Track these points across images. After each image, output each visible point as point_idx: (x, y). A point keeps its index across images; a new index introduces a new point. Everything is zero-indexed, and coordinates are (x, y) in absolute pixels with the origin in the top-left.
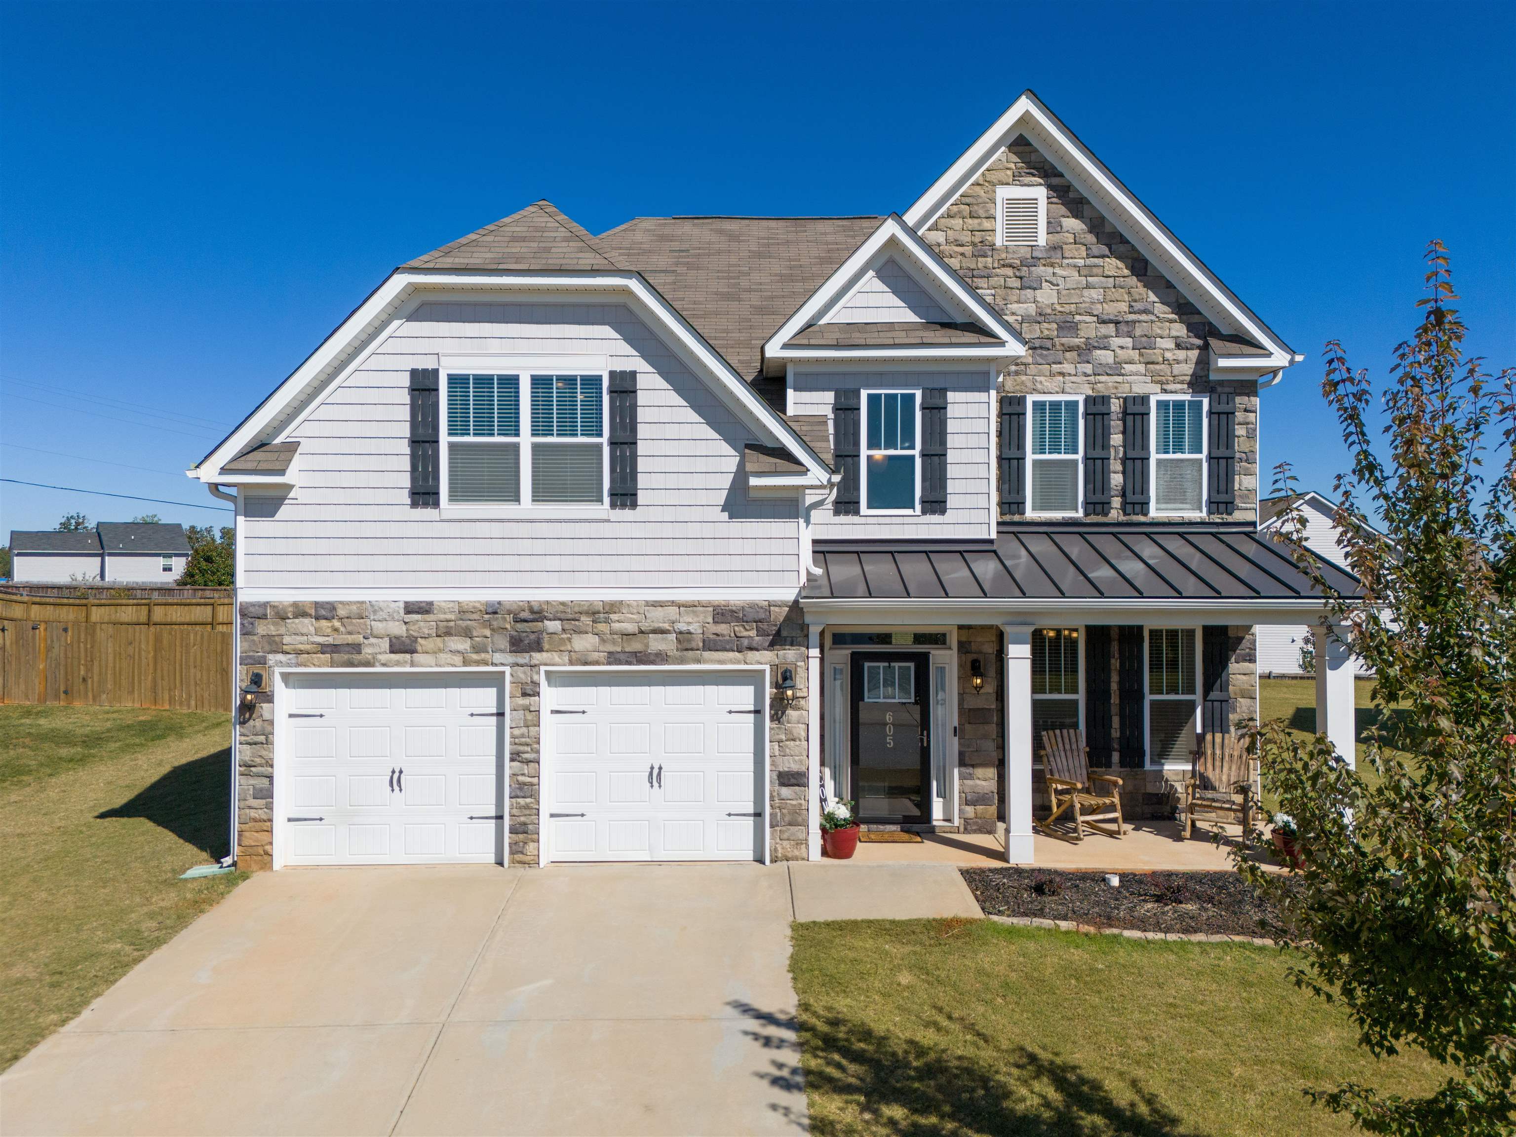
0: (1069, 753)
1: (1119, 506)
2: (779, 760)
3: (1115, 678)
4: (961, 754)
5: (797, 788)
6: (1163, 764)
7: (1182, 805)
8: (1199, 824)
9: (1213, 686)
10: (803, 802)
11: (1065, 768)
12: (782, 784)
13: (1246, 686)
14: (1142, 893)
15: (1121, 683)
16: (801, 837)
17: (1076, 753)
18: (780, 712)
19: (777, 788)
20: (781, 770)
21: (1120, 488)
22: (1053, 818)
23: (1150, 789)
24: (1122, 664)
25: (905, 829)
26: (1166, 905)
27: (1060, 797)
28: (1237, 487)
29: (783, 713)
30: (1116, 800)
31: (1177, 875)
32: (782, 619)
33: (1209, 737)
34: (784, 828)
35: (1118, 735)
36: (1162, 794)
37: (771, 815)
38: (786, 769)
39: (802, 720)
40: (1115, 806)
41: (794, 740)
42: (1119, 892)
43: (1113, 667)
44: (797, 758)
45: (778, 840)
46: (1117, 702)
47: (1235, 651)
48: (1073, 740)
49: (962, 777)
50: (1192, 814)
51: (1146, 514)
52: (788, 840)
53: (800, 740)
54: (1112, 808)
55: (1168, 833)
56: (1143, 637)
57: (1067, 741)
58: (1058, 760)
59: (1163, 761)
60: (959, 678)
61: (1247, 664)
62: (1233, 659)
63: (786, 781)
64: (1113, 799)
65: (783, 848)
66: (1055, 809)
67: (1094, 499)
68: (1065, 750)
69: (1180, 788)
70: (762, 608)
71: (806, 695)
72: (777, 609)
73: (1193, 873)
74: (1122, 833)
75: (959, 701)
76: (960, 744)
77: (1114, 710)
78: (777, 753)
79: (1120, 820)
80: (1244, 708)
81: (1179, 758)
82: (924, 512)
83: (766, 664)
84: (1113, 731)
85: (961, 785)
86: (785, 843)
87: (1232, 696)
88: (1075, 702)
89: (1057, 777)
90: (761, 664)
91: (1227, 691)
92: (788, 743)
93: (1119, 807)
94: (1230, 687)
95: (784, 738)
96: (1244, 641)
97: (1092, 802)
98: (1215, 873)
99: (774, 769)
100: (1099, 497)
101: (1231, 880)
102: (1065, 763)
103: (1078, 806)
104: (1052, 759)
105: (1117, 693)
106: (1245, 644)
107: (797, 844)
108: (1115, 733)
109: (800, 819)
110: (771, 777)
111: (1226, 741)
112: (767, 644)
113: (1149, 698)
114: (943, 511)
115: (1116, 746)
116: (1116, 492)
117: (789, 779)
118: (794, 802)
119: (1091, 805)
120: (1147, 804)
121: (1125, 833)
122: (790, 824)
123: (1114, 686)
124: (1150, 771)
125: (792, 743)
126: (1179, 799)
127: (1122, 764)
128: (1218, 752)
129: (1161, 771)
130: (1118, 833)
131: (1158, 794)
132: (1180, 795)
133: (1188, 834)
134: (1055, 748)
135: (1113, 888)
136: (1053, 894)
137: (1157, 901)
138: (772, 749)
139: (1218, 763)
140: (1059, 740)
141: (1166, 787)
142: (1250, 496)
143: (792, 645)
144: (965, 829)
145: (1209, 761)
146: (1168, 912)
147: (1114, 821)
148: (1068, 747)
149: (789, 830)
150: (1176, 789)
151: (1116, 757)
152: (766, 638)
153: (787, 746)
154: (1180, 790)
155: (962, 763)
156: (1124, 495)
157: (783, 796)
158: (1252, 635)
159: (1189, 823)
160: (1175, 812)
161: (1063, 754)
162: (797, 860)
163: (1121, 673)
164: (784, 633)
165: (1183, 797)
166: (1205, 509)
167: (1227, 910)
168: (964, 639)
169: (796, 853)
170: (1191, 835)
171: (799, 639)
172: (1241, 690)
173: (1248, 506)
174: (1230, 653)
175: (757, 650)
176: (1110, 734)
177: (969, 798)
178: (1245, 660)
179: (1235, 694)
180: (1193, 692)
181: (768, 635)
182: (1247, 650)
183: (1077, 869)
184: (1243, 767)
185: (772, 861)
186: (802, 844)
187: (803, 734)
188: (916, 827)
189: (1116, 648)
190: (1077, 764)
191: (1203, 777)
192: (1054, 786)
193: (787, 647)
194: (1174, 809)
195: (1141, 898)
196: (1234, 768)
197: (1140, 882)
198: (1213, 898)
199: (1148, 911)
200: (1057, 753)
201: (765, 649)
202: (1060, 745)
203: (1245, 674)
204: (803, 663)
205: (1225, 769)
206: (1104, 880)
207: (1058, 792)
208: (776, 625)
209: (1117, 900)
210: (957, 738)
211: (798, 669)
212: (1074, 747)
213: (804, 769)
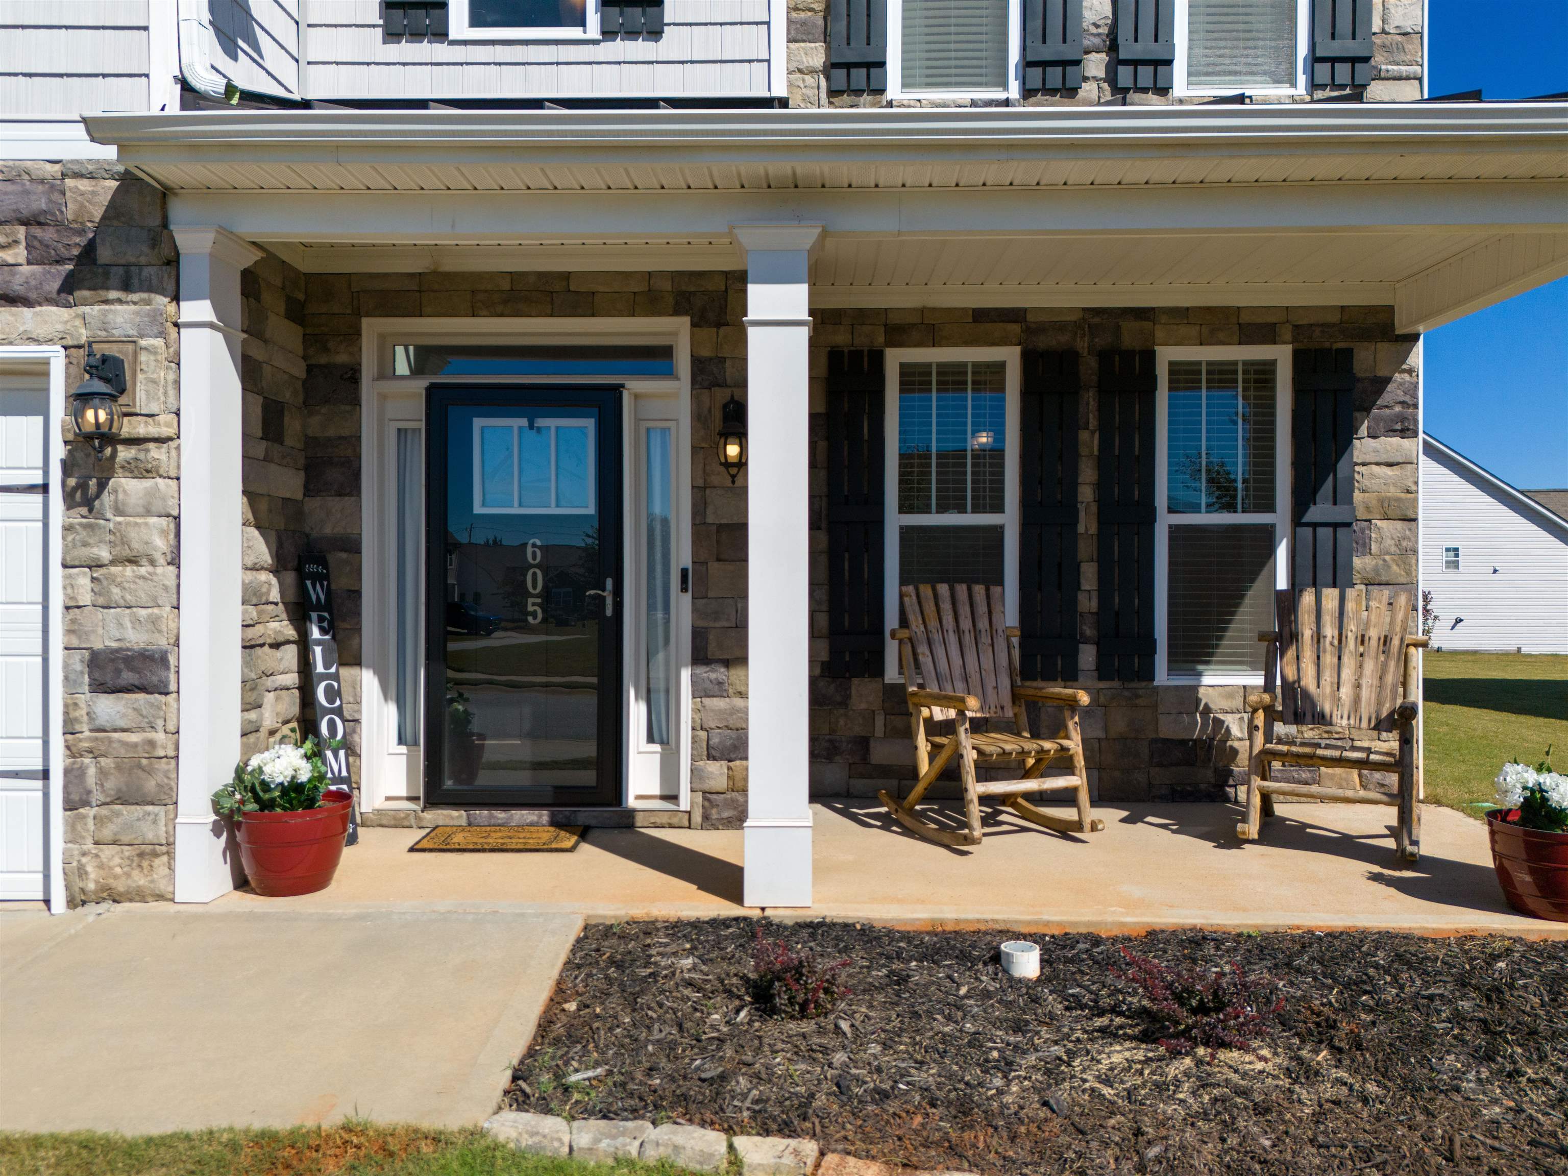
0: (968, 639)
1: (1102, 75)
2: (92, 618)
3: (1088, 474)
4: (699, 636)
5: (141, 696)
6: (1200, 674)
7: (1241, 765)
8: (1280, 810)
9: (1315, 491)
10: (160, 736)
11: (957, 671)
12: (100, 687)
13: (1393, 492)
14: (1105, 1002)
15: (1101, 487)
16: (150, 836)
17: (985, 639)
18: (93, 483)
19: (84, 697)
20: (98, 645)
21: (1104, 30)
22: (920, 788)
23: (1168, 729)
24: (1105, 444)
25: (560, 818)
26: (1175, 1054)
27: (938, 740)
28: (1376, 26)
29: (102, 485)
30: (1075, 744)
31: (1218, 942)
32: (98, 213)
33: (1308, 598)
34: (104, 811)
35: (1094, 605)
36: (1195, 741)
37: (67, 772)
38: (114, 645)
39: (157, 506)
40: (1071, 758)
41: (133, 561)
42: (1035, 1000)
43: (1083, 451)
44: (143, 612)
45: (89, 846)
46: (1093, 530)
47: (1367, 410)
48: (982, 608)
49: (699, 692)
50: (1264, 778)
51: (1163, 91)
52: (114, 843)
53: (152, 562)
54: (1064, 765)
55: (1205, 829)
56: (1155, 378)
57: (965, 610)
58: (940, 652)
59: (1200, 667)
60: (695, 450)
61: (1396, 440)
62: (1363, 430)
63: (109, 678)
64: (1066, 743)
65: (101, 866)
66: (924, 767)
67: (1047, 53)
68: (958, 630)
69: (1236, 727)
70: (42, 181)
71: (170, 432)
72: (84, 185)
73: (1266, 937)
74: (1087, 827)
75: (694, 505)
76: (695, 610)
77: (1086, 549)
78: (86, 598)
79: (1084, 797)
80: (1389, 543)
81: (1236, 661)
82: (608, 34)
83: (50, 341)
84: (1082, 598)
85: (696, 711)
86: (107, 852)
87: (1361, 513)
88: (998, 532)
89: (933, 688)
90: (36, 341)
91: (1350, 501)
92: (113, 569)
93: (1080, 762)
94: (1357, 496)
95: (104, 554)
96: (1390, 387)
97: (1008, 747)
98: (1332, 935)
99: (75, 642)
100: (1053, 50)
101: (1381, 958)
102: (957, 661)
103: (970, 756)
104: (923, 649)
105: (1094, 508)
106: (1392, 393)
107: (141, 855)
108: (1088, 602)
109: (150, 785)
110: (66, 666)
111: (1350, 606)
112: (56, 285)
113: (1164, 521)
114: (655, 34)
115: (1089, 632)
116: (1097, 41)
117: (118, 672)
118: (134, 738)
119: (1004, 753)
120: (1160, 765)
121: (1094, 828)
122: (122, 799)
123: (1086, 493)
124: (1167, 688)
125: (129, 570)
126: (1234, 752)
127: (1103, 671)
128: (1330, 631)
129: (1195, 688)
130: (1078, 826)
131: (1183, 742)
132: (1236, 744)
133: (1252, 828)
134: (933, 623)
135: (1016, 983)
136: (803, 1014)
137: (1145, 1038)
138: (69, 585)
139: (1329, 659)
140: (946, 606)
141: (1205, 724)
142: (1408, 47)
143: (126, 286)
144: (706, 817)
145: (1308, 654)
146: (1177, 1083)
147: (1067, 798)
148: (966, 624)
149: (118, 814)
150: (1228, 730)
151: (1087, 656)
152: (54, 269)
153: (112, 579)
154: (1236, 731)
155: (700, 657)
156: (1113, 47)
157: (102, 721)
158: (1410, 371)
159: (1257, 801)
160: (1225, 783)
161: (952, 638)
162: (143, 900)
163: (1102, 463)
164: (104, 254)
165: (1242, 747)
166: (1302, 79)
167: (1383, 1074)
168: (706, 352)
169: (139, 880)
170: (1260, 832)
171: (146, 271)
172: (1381, 501)
173: (1404, 69)
174: (1357, 415)
175: (27, 302)
176: (1074, 602)
177: (715, 741)
178: (1391, 432)
179: (1368, 509)
180: (1269, 506)
181: (59, 261)
182: (1398, 409)
183: (933, 921)
184: (1392, 664)
185: (72, 903)
186: (156, 855)
187: (161, 544)
188: (585, 815)
189: (1093, 405)
190: (987, 662)
191: (1291, 689)
192: (925, 712)
193: (113, 294)
194: (1224, 776)
195: (1099, 1022)
196: (1369, 666)
197: (1107, 963)
198: (1333, 1026)
199: (1108, 1082)
200: (936, 637)
201: (50, 301)
202: (948, 619)
203: (1390, 465)
204: (159, 342)
205: (1347, 673)
206: (997, 958)
207: (935, 728)
208: (81, 232)
209: (1018, 1027)
210: (689, 595)
211: (143, 357)
212: (983, 624)
213: (162, 642)
